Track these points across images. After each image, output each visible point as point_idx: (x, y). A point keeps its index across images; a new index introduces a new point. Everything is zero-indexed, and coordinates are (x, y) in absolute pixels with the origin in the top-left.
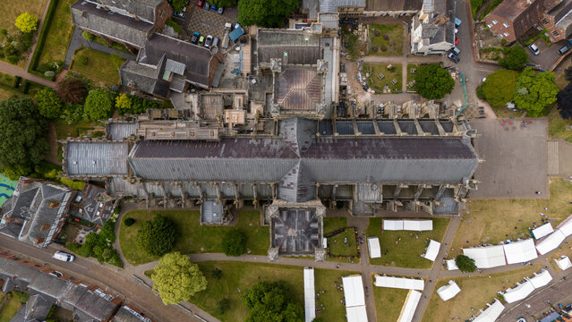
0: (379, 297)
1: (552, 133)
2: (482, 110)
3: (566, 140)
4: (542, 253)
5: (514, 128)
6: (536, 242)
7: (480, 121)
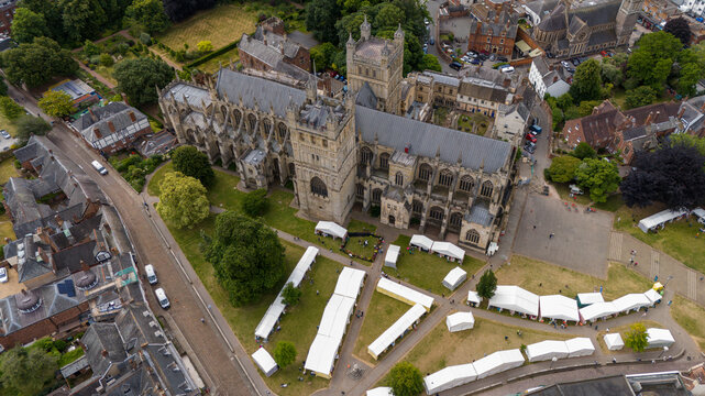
0: (376, 304)
1: (617, 226)
2: (546, 189)
3: (633, 235)
4: (586, 318)
5: (577, 211)
6: (581, 306)
7: (542, 196)
